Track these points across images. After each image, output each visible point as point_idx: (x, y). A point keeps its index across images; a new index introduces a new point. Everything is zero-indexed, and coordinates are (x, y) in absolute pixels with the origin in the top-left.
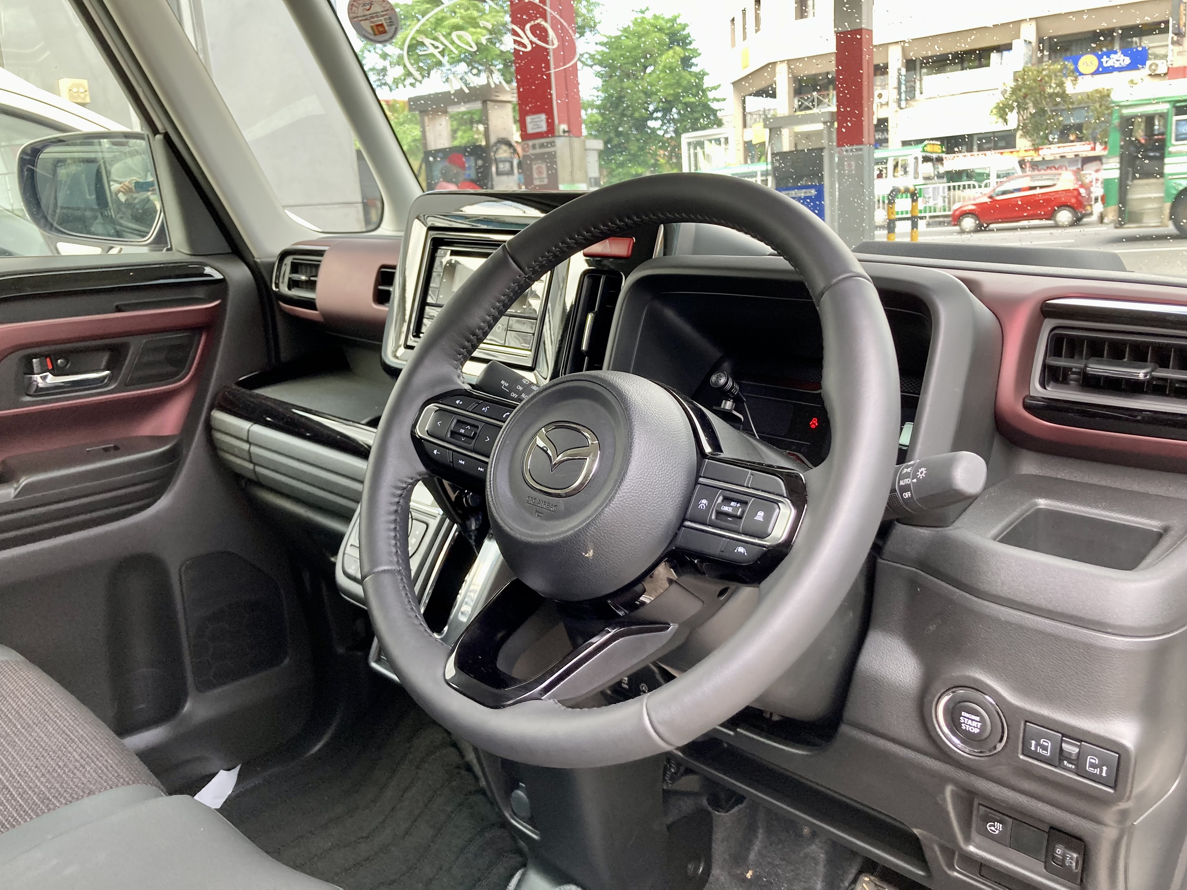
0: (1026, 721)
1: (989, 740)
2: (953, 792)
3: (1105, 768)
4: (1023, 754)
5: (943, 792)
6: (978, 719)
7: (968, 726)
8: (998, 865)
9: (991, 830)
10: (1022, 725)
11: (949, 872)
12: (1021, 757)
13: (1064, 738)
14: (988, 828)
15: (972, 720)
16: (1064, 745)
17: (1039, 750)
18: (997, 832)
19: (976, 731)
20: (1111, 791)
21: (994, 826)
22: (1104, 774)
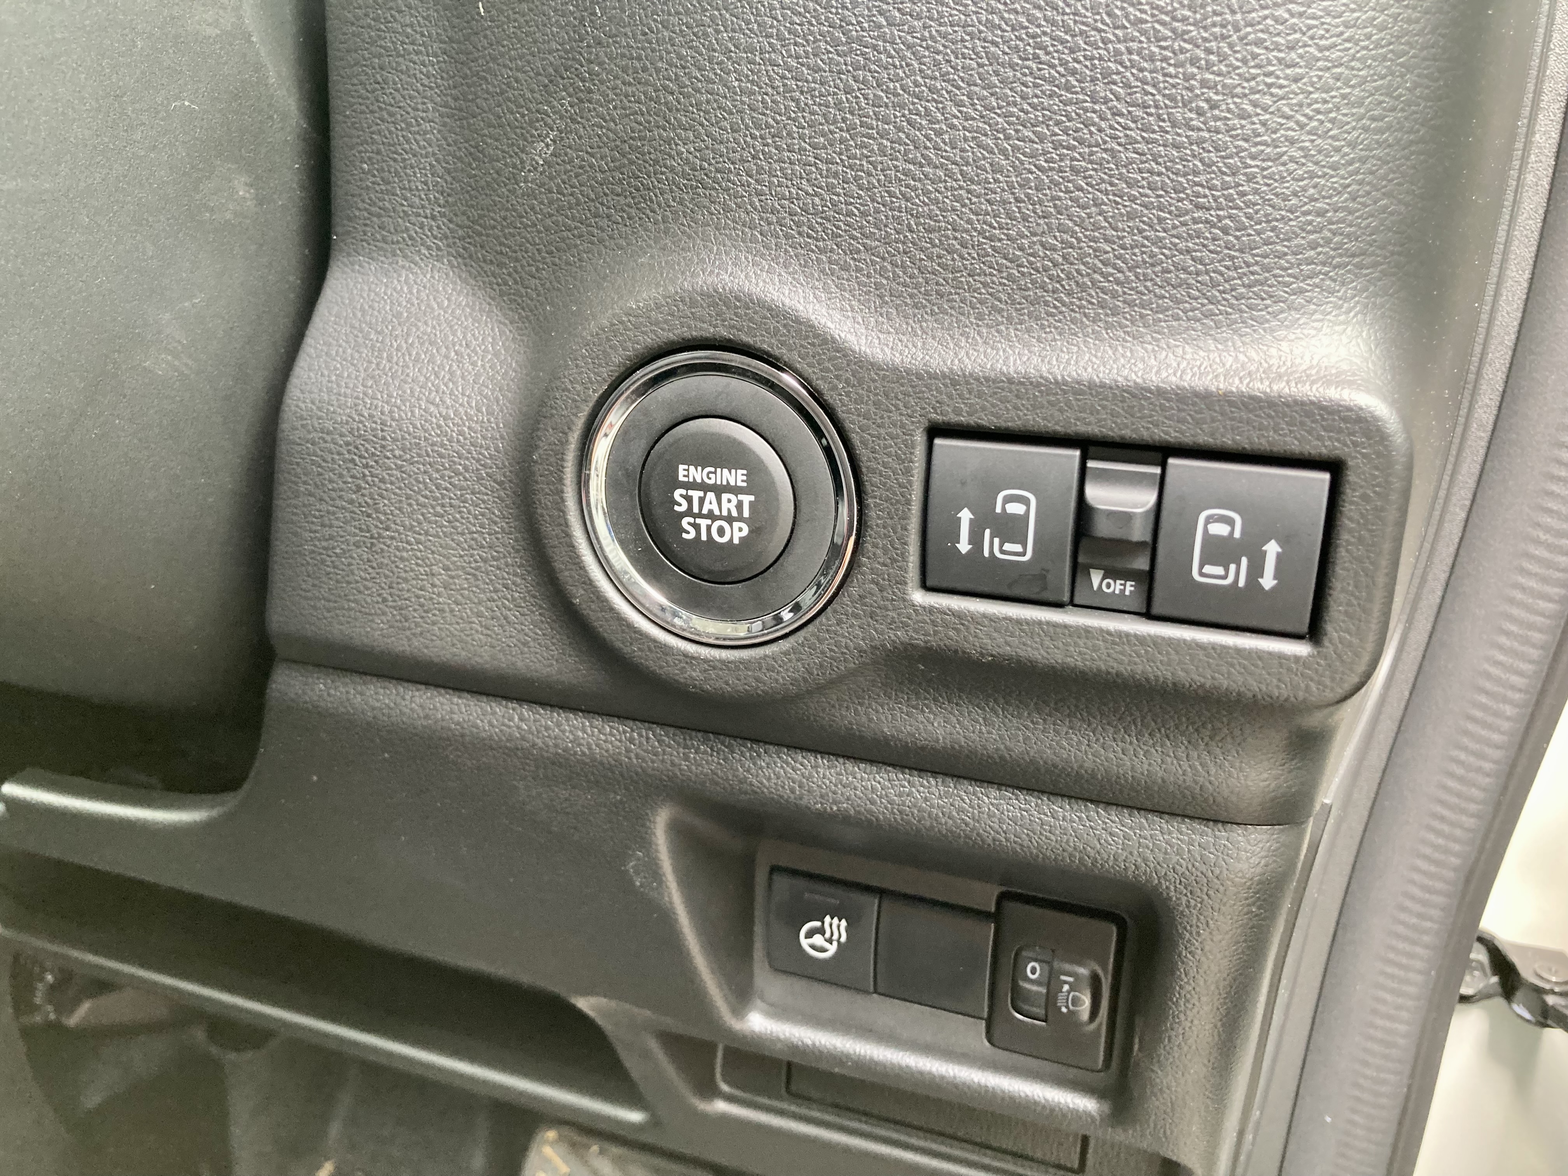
0: (935, 431)
1: (789, 561)
2: (677, 830)
3: (1272, 549)
4: (925, 586)
5: (645, 842)
6: (737, 477)
7: (703, 523)
8: (840, 1059)
9: (813, 947)
10: (920, 452)
11: (703, 1106)
12: (919, 597)
13: (1090, 464)
14: (805, 943)
15: (719, 490)
16: (1094, 493)
17: (991, 546)
18: (832, 949)
19: (738, 532)
20: (1301, 649)
21: (821, 931)
22: (1268, 581)
